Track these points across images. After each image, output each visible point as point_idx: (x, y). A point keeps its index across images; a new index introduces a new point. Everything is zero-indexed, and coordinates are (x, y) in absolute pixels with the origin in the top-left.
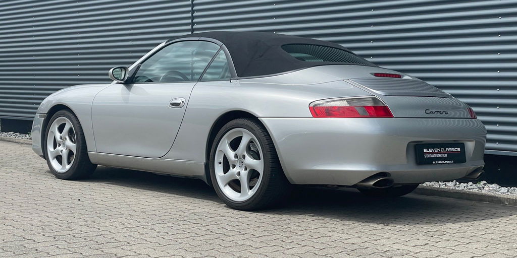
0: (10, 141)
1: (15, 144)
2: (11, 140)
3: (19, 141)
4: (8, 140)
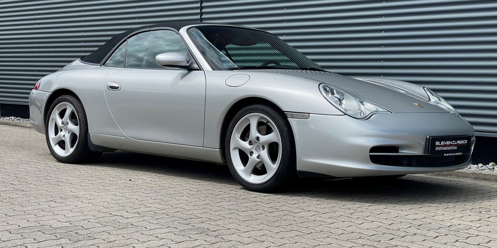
0: (15, 126)
1: (22, 128)
2: (17, 124)
3: (24, 125)
4: (14, 124)
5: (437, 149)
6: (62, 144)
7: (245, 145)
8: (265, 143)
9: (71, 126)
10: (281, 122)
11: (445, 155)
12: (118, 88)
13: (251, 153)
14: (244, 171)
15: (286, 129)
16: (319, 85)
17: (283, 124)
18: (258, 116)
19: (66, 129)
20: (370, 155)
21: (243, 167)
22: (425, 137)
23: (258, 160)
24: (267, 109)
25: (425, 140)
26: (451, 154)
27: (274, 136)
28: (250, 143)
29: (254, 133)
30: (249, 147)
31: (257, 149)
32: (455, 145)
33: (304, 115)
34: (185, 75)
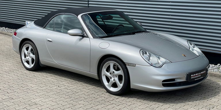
5: (192, 78)
6: (28, 62)
7: (108, 74)
8: (117, 75)
9: (32, 55)
10: (124, 66)
11: (195, 80)
12: (52, 41)
13: (111, 78)
14: (108, 85)
15: (126, 70)
16: (140, 50)
17: (124, 68)
18: (114, 62)
19: (29, 56)
20: (162, 84)
21: (107, 84)
22: (186, 73)
23: (114, 81)
24: (118, 60)
25: (186, 74)
26: (198, 79)
27: (121, 72)
28: (110, 74)
29: (112, 69)
30: (110, 75)
31: (113, 76)
32: (200, 75)
33: (133, 65)
34: (81, 39)
